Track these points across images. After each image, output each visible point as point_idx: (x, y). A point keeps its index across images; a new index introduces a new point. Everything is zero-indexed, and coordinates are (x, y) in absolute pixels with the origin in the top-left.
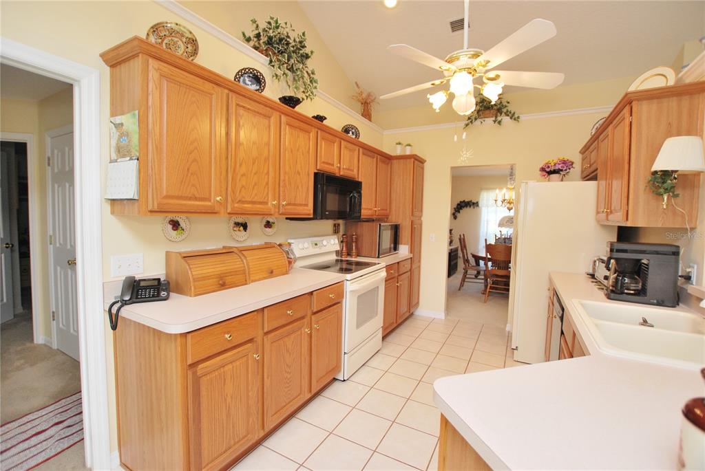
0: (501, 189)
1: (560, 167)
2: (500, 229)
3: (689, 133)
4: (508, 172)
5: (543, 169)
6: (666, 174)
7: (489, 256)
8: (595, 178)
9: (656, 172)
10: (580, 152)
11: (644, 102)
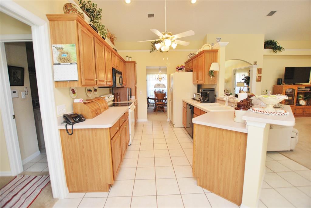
0: (157, 74)
1: (182, 68)
2: (155, 88)
3: (215, 62)
4: (159, 68)
5: (177, 68)
6: (212, 71)
7: (157, 98)
8: (192, 71)
9: (210, 71)
10: (185, 63)
11: (207, 53)
